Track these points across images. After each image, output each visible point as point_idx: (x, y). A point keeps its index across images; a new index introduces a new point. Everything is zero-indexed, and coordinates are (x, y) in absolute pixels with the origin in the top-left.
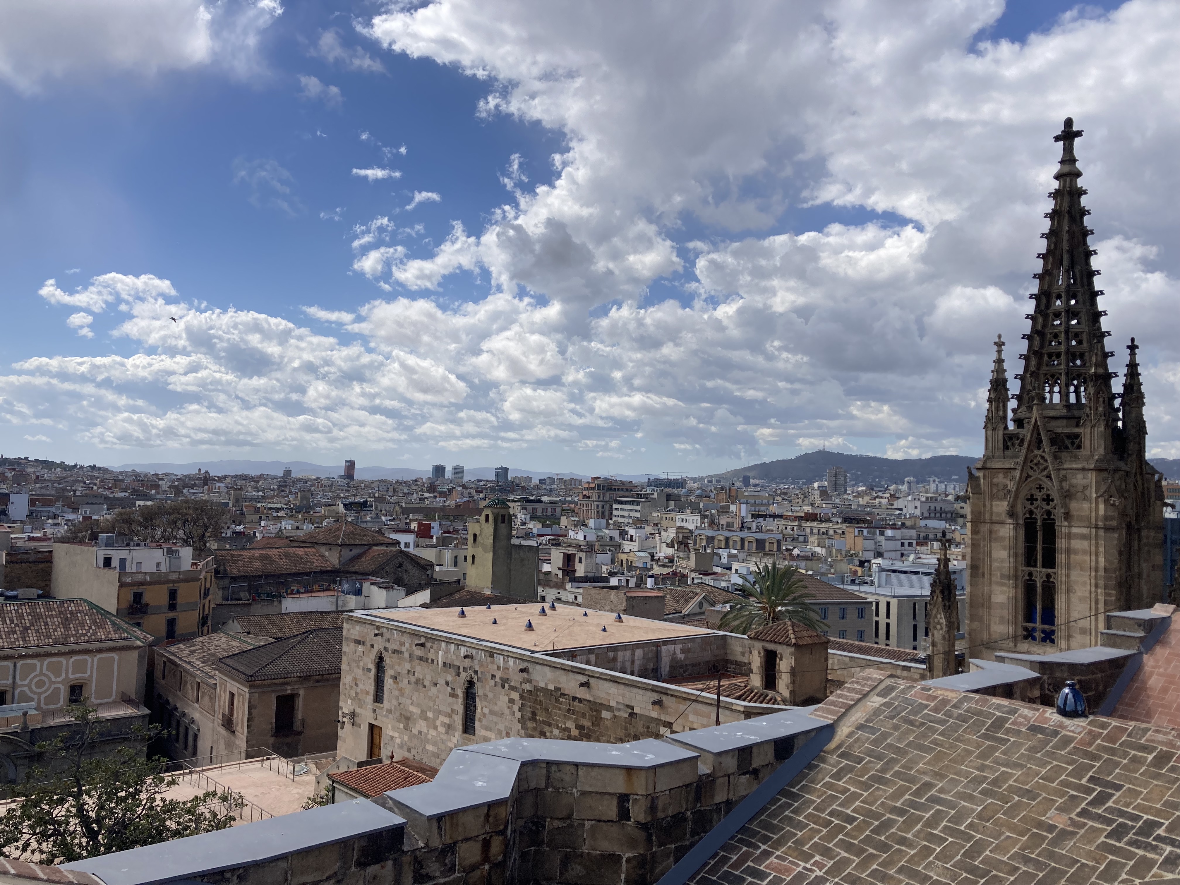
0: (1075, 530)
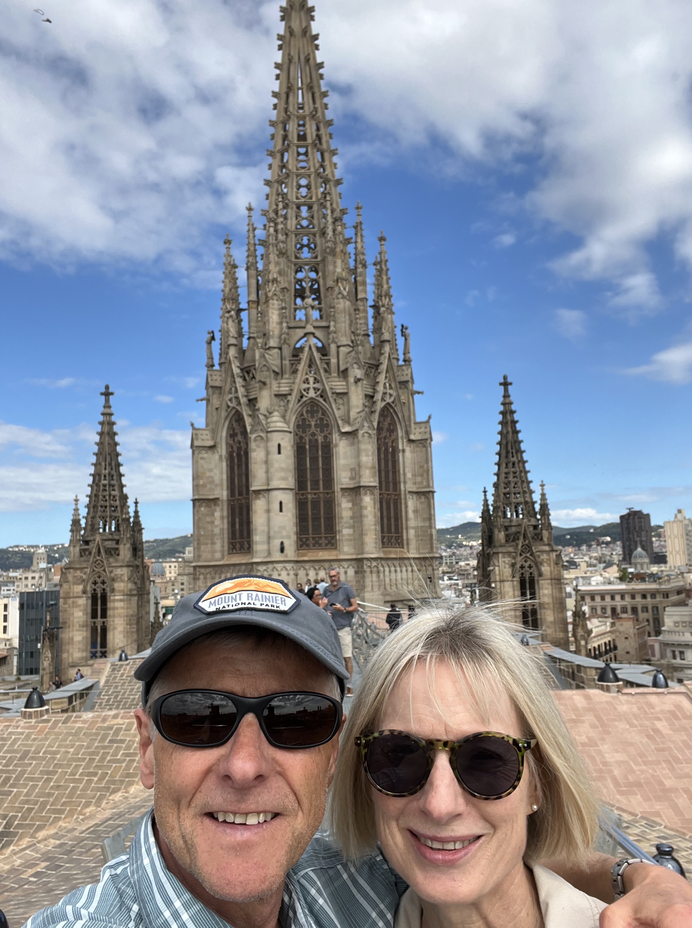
0: (117, 598)
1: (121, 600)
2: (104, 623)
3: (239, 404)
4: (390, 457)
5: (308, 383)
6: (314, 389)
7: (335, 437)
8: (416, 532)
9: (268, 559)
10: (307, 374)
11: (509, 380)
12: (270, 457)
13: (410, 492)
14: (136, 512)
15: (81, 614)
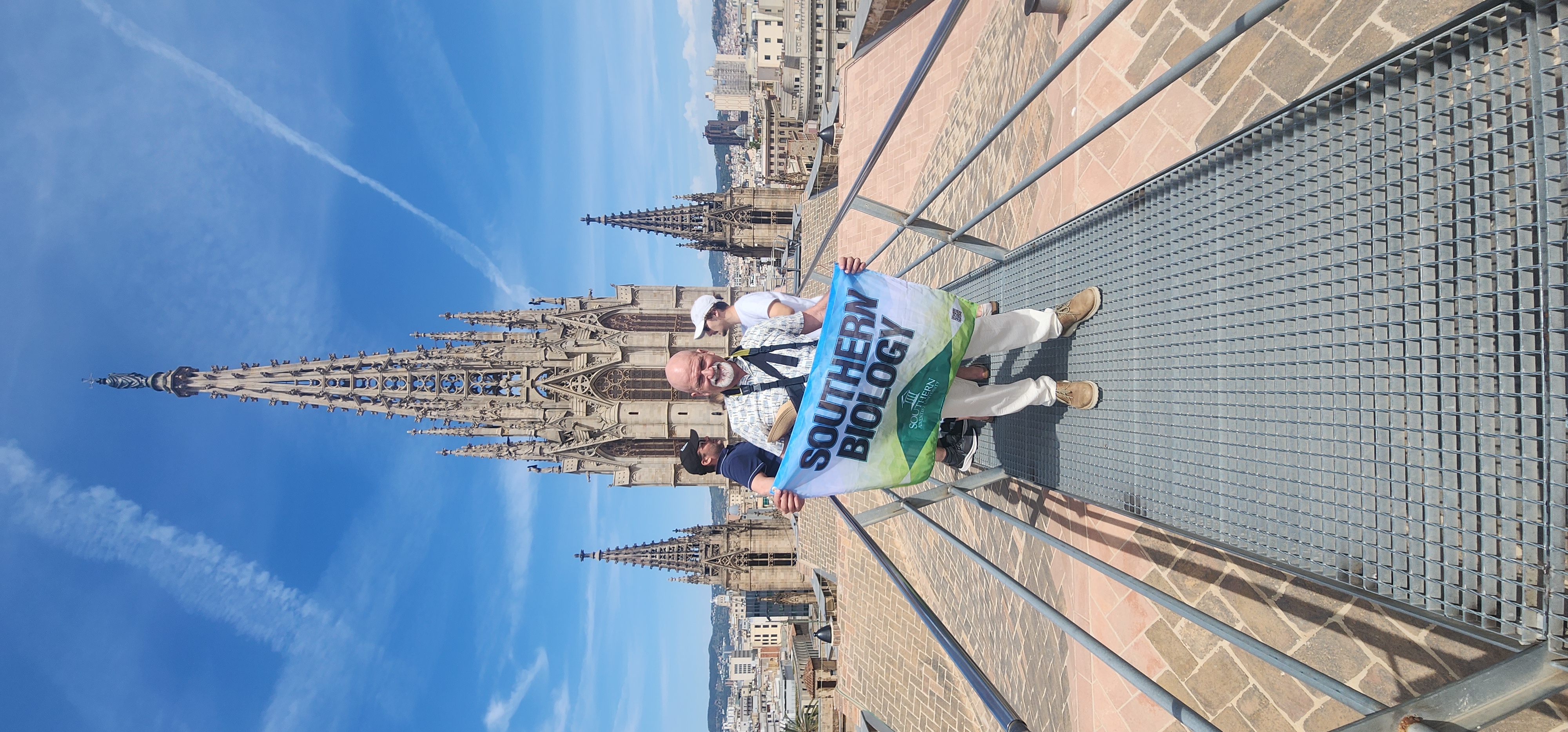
1: (754, 543)
2: (771, 556)
3: (593, 446)
4: (645, 321)
5: (577, 386)
6: (582, 381)
7: (625, 366)
9: (727, 425)
10: (569, 388)
12: (640, 422)
13: (675, 306)
14: (684, 531)
15: (763, 574)
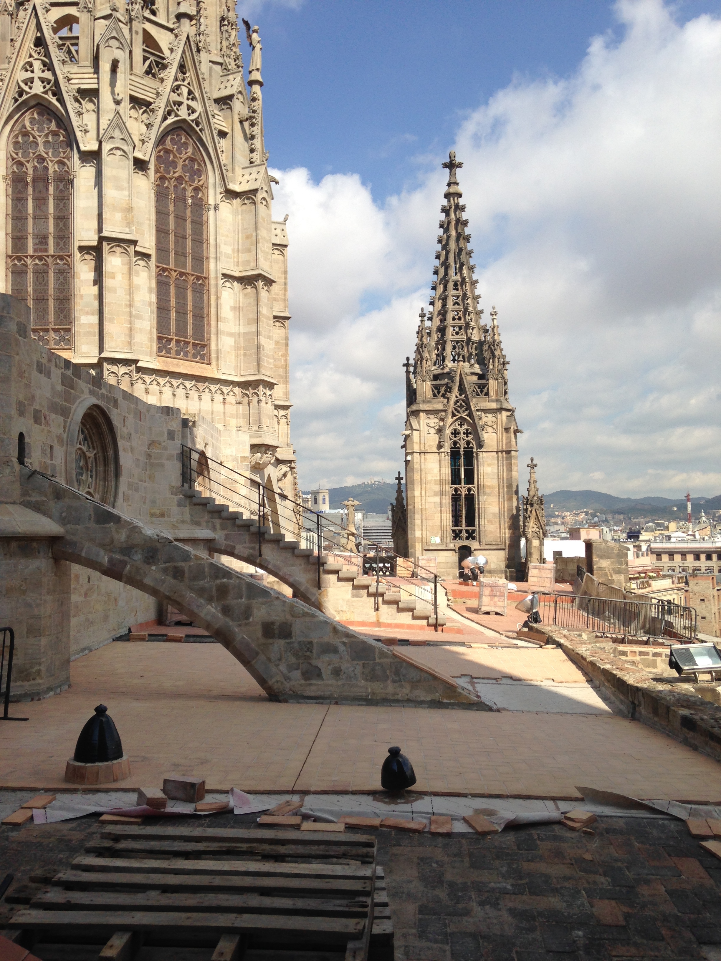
5: (32, 72)
6: (42, 80)
7: (74, 161)
8: (235, 342)
11: (458, 160)
13: (225, 276)
